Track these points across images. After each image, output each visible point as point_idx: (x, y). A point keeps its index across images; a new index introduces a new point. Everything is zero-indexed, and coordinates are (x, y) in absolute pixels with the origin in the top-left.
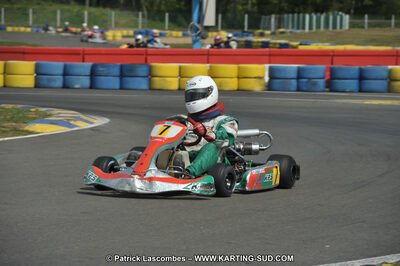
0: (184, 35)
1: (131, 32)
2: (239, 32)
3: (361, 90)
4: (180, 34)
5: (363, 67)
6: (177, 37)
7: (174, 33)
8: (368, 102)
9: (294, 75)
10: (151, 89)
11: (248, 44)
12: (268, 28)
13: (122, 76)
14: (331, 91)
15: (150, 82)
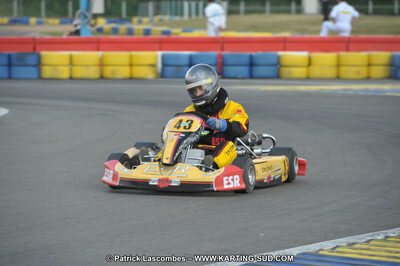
0: (62, 23)
1: (6, 20)
2: (117, 19)
3: (251, 76)
4: (57, 21)
5: (253, 54)
6: (53, 25)
7: (51, 21)
8: (263, 88)
9: (186, 62)
10: (40, 78)
11: (130, 32)
12: (146, 15)
13: (10, 65)
14: (224, 77)
15: (39, 72)
